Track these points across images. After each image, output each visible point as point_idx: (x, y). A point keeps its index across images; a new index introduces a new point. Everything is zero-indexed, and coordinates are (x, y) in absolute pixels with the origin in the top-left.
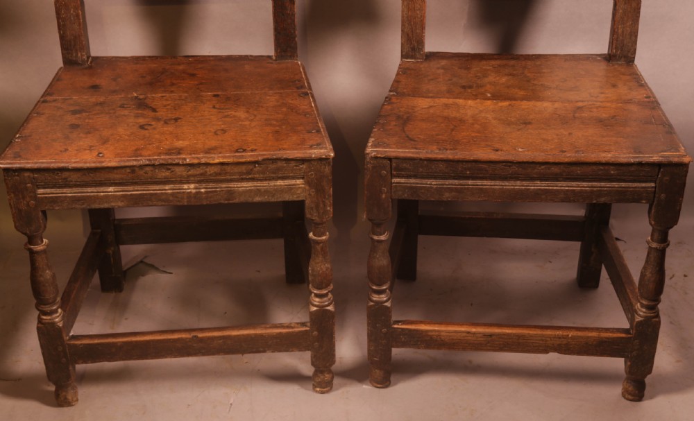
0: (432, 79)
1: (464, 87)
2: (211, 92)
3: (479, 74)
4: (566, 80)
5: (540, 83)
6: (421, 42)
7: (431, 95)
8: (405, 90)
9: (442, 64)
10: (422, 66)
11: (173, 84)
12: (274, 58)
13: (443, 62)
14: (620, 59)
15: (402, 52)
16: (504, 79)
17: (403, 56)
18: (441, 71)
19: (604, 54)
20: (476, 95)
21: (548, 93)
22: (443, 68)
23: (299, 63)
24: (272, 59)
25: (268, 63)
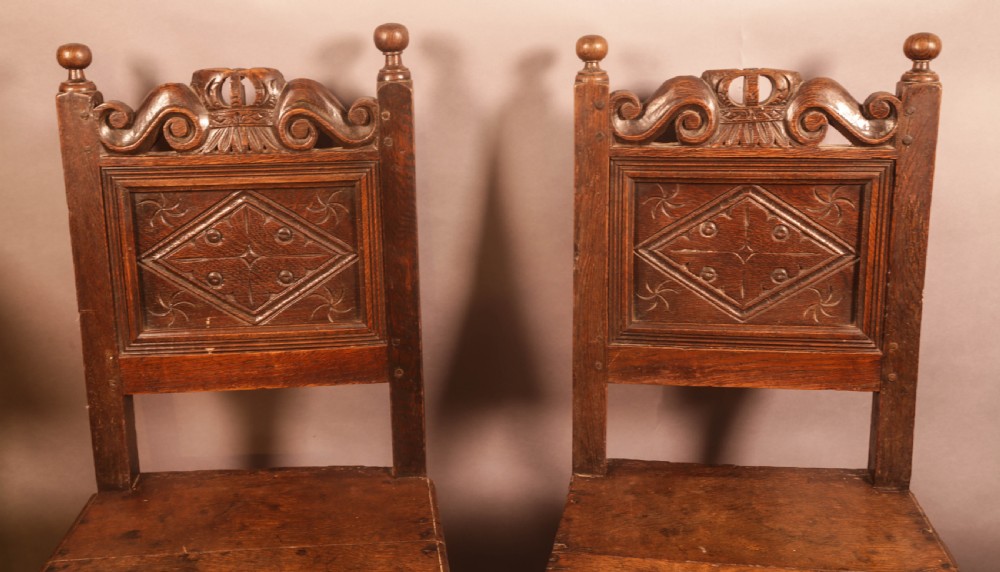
0: (618, 516)
1: (665, 532)
2: (295, 544)
3: (685, 506)
4: (815, 523)
5: (778, 526)
6: (600, 449)
7: (617, 549)
8: (579, 539)
9: (632, 483)
10: (603, 487)
11: (243, 527)
12: (393, 472)
13: (634, 480)
14: (887, 484)
15: (573, 465)
16: (723, 517)
17: (575, 470)
18: (630, 498)
19: (863, 470)
20: (683, 551)
21: (792, 549)
22: (633, 491)
23: (428, 481)
24: (390, 475)
25: (384, 482)
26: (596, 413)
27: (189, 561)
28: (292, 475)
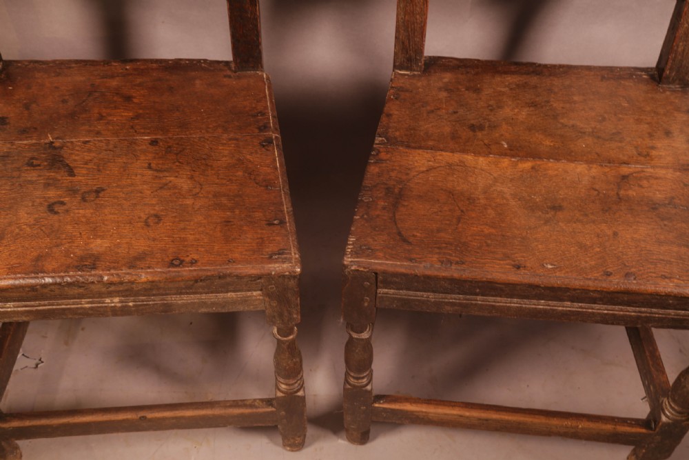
0: (432, 111)
1: (472, 128)
2: (148, 134)
3: (491, 103)
4: (604, 119)
5: (572, 122)
6: (420, 49)
7: (431, 143)
8: (397, 133)
9: (446, 80)
10: (419, 84)
11: (101, 117)
12: (232, 66)
13: (447, 77)
14: (673, 82)
15: (394, 62)
16: (524, 114)
17: (395, 67)
18: (443, 94)
19: (652, 69)
20: (488, 146)
21: (582, 144)
22: (446, 89)
23: (265, 76)
24: (230, 69)
25: (225, 76)
26: (418, 17)
27: (55, 148)
28: (142, 67)
